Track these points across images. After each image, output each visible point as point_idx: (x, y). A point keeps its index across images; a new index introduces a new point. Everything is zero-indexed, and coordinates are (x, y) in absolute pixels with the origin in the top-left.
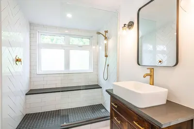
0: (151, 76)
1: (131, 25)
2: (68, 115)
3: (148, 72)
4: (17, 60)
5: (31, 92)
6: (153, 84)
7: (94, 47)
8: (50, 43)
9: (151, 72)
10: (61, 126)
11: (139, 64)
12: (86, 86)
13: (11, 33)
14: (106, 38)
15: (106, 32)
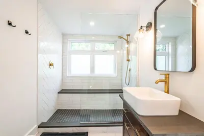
0: (165, 82)
1: (149, 26)
2: (90, 116)
3: (163, 78)
4: (50, 65)
5: (63, 92)
6: (168, 92)
7: (118, 52)
8: (86, 49)
9: (166, 78)
10: (81, 124)
11: (156, 69)
12: (109, 90)
13: (46, 43)
14: (128, 42)
15: (128, 35)
